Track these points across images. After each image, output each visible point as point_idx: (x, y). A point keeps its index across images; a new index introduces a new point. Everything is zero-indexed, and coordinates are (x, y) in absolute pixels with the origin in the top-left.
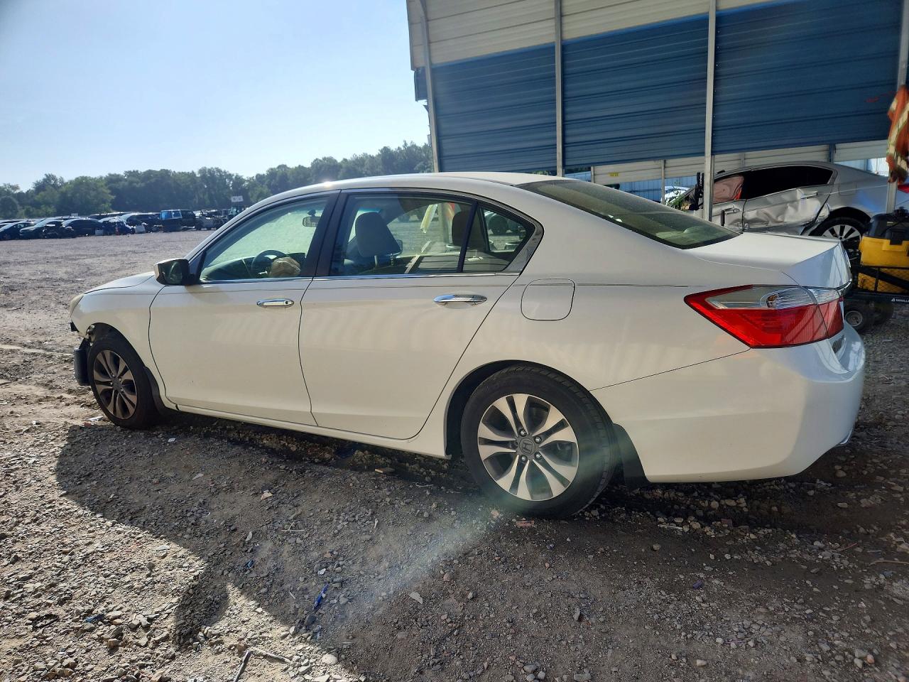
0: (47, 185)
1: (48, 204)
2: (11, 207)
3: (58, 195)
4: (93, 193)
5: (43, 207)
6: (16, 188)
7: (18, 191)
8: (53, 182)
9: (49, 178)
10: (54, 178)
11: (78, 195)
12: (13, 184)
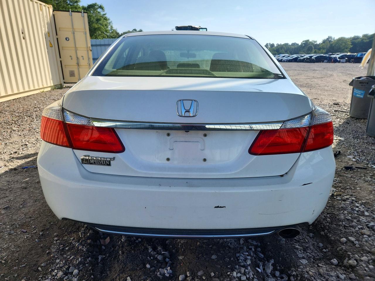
0: (328, 41)
1: (324, 49)
2: (311, 50)
3: (329, 45)
4: (343, 44)
5: (321, 50)
6: (316, 42)
7: (316, 43)
8: (330, 39)
9: (329, 37)
10: (331, 38)
11: (337, 45)
12: (315, 40)
